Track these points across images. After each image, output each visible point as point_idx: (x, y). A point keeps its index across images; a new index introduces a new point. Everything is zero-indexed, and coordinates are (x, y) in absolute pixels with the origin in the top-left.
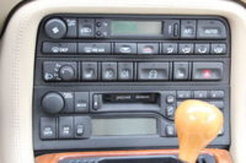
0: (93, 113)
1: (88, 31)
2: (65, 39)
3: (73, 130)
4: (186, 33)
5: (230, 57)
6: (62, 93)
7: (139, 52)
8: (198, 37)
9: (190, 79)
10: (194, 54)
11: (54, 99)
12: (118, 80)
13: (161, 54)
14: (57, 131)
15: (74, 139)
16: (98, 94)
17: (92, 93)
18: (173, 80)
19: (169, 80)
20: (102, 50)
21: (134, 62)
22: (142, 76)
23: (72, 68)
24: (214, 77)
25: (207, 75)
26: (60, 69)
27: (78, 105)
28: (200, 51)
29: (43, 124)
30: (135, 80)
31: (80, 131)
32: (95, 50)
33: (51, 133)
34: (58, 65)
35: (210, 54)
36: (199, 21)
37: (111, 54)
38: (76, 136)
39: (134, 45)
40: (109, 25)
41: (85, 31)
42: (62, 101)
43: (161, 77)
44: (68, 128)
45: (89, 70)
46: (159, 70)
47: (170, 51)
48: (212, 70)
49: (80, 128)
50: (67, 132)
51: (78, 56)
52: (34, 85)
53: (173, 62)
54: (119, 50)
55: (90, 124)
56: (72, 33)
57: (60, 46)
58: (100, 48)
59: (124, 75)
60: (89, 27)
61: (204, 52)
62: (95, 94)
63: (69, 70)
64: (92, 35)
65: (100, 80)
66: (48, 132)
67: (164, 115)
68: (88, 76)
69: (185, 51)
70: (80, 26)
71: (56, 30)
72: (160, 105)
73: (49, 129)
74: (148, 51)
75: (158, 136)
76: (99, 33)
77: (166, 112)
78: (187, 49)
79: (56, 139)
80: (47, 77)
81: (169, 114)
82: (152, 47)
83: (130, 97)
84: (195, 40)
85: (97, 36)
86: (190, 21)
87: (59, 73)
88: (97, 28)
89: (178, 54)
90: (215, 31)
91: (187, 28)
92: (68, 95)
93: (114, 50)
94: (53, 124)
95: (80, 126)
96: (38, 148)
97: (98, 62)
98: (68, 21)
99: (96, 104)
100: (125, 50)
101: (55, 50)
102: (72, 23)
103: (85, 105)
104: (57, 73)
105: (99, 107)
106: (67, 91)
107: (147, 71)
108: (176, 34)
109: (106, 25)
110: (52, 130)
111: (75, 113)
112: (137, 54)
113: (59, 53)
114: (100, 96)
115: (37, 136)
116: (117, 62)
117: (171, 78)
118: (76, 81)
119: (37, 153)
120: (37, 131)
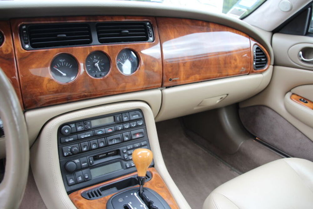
0: (90, 166)
1: (81, 128)
2: (71, 134)
3: (83, 177)
4: (125, 119)
5: (145, 126)
6: (73, 161)
8: (131, 120)
9: (131, 139)
11: (71, 164)
12: (99, 148)
13: (117, 131)
14: (76, 180)
15: (85, 181)
16: (91, 157)
17: (88, 157)
22: (110, 143)
23: (77, 147)
24: (141, 136)
26: (71, 149)
27: (83, 164)
29: (68, 178)
31: (87, 177)
32: (86, 136)
33: (73, 181)
34: (70, 148)
35: (138, 126)
36: (130, 113)
37: (94, 136)
38: (85, 180)
39: (103, 130)
40: (91, 123)
41: (79, 128)
42: (75, 164)
43: (118, 142)
44: (81, 177)
45: (84, 146)
46: (116, 139)
47: (120, 128)
48: (139, 133)
49: (86, 175)
50: (81, 179)
51: (79, 140)
52: (59, 160)
53: (122, 133)
54: (97, 133)
55: (90, 172)
56: (74, 131)
57: (69, 138)
58: (88, 135)
59: (102, 145)
60: (81, 126)
61: (134, 126)
62: (89, 157)
63: (76, 148)
64: (84, 129)
65: (90, 149)
66: (71, 181)
68: (85, 149)
69: (127, 127)
70: (77, 127)
71: (67, 131)
72: (120, 155)
73: (72, 180)
74: (110, 131)
75: (123, 169)
76: (86, 128)
79: (76, 184)
80: (65, 154)
81: (126, 158)
82: (112, 129)
83: (105, 155)
86: (126, 113)
87: (71, 151)
88: (85, 125)
89: (124, 129)
90: (137, 116)
91: (125, 116)
92: (77, 161)
93: (95, 134)
94: (73, 177)
95: (87, 174)
96: (68, 190)
97: (88, 141)
98: (71, 125)
99: (91, 162)
100: (100, 133)
101: (67, 140)
102: (73, 126)
103: (86, 164)
104: (70, 151)
105: (93, 163)
106: (76, 159)
107: (111, 140)
108: (121, 121)
109: (89, 123)
110: (73, 180)
111: (82, 168)
112: (106, 133)
113: (69, 141)
115: (66, 184)
116: (97, 139)
118: (80, 153)
119: (69, 193)
120: (66, 183)
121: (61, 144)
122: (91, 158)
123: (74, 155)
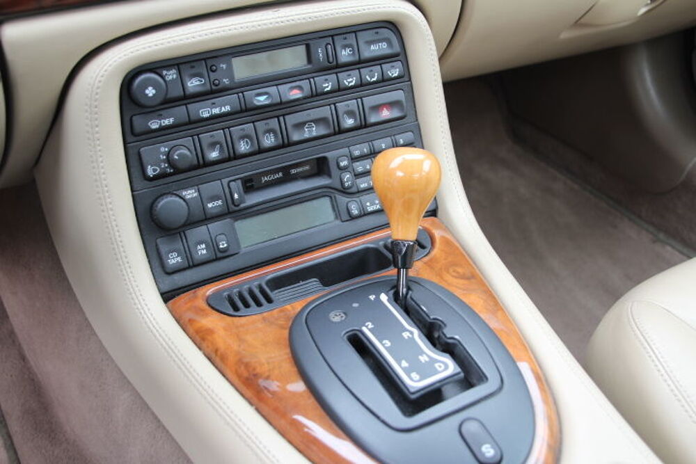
0: (234, 212)
1: (198, 83)
2: (167, 103)
3: (212, 245)
4: (345, 55)
5: (410, 80)
6: (177, 193)
7: (284, 100)
8: (362, 57)
9: (363, 125)
10: (362, 85)
11: (173, 205)
12: (261, 151)
13: (316, 96)
14: (188, 254)
15: (217, 259)
16: (234, 181)
17: (225, 181)
18: (340, 131)
19: (335, 134)
20: (227, 109)
21: (278, 117)
22: (296, 137)
23: (189, 149)
24: (396, 113)
25: (386, 114)
26: (168, 154)
27: (210, 205)
28: (369, 79)
29: (163, 248)
30: (286, 144)
31: (223, 245)
32: (216, 111)
33: (179, 259)
34: (164, 149)
35: (384, 80)
36: (359, 34)
37: (241, 111)
38: (219, 255)
39: (273, 90)
40: (230, 66)
41: (193, 84)
42: (184, 203)
43: (323, 131)
44: (203, 246)
45: (213, 145)
46: (317, 121)
47: (328, 87)
48: (391, 105)
49: (222, 240)
50: (204, 252)
51: (192, 125)
52: (132, 191)
53: (334, 104)
54: (252, 103)
55: (234, 229)
56: (176, 92)
57: (160, 117)
58: (222, 107)
59: (269, 141)
60: (199, 75)
61: (374, 79)
62: (230, 181)
63: (183, 151)
64: (208, 87)
65: (234, 157)
66: (174, 260)
67: (339, 187)
68: (214, 155)
69: (349, 83)
70: (186, 78)
71: (150, 92)
72: (330, 175)
73: (175, 254)
74: (296, 94)
75: (338, 222)
76: (217, 82)
77: (342, 183)
78: (350, 80)
79: (189, 267)
80: (150, 172)
81: (346, 185)
82: (300, 88)
83: (281, 174)
84: (360, 63)
85: (214, 87)
86: (347, 36)
87: (169, 160)
88: (211, 73)
89: (340, 90)
90: (384, 45)
91: (345, 47)
92: (190, 194)
93: (245, 105)
94: (179, 245)
95: (223, 236)
96: (166, 288)
97: (223, 129)
98: (164, 72)
99: (236, 196)
100: (262, 100)
101: (154, 125)
102: (171, 75)
103: (220, 202)
104: (164, 161)
105: (242, 200)
106: (186, 188)
107: (300, 126)
108: (331, 59)
109: (224, 66)
110: (179, 254)
111: (207, 219)
112: (281, 103)
113: (162, 129)
114: (239, 182)
115: (159, 270)
116: (253, 122)
117: (337, 129)
118: (198, 167)
119: (167, 296)
120: (156, 263)
121: (133, 136)
122: (237, 186)
123: (177, 174)
